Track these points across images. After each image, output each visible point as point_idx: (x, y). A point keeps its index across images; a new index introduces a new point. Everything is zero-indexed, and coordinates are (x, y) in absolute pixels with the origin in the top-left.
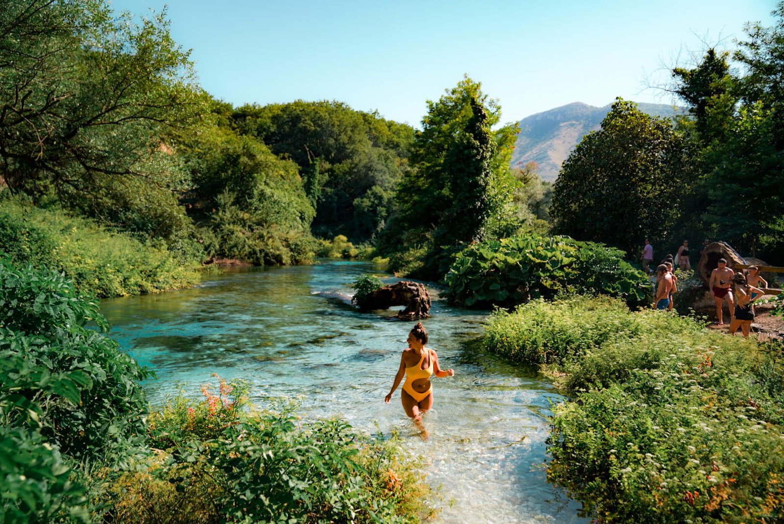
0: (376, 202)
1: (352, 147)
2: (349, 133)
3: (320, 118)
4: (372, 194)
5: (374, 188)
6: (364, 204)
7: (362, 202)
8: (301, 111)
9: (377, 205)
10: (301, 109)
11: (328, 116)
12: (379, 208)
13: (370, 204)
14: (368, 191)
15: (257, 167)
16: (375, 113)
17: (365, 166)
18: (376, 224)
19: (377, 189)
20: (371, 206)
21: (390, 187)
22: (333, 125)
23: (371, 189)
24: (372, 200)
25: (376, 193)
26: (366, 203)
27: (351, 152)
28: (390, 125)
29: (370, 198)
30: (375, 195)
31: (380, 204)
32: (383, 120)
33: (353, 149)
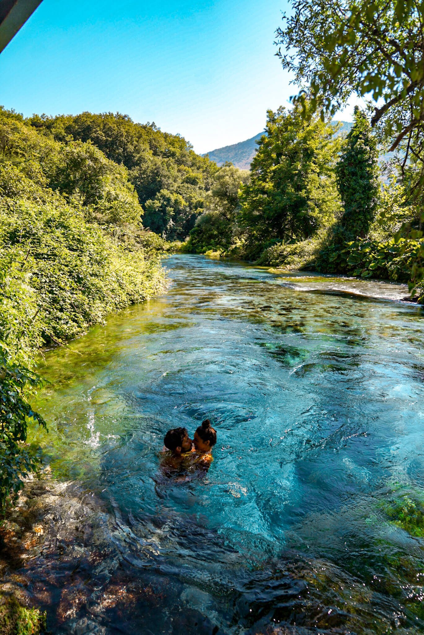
0: (165, 203)
1: (138, 155)
2: (135, 142)
3: (110, 129)
4: (161, 196)
5: (162, 191)
6: (156, 205)
7: (154, 203)
8: (91, 122)
9: (166, 206)
10: (92, 120)
11: (116, 128)
12: (168, 208)
13: (160, 205)
14: (158, 194)
15: (102, 170)
16: (152, 126)
17: (152, 172)
18: (166, 222)
19: (165, 192)
20: (161, 207)
21: (175, 190)
22: (122, 136)
23: (159, 192)
24: (162, 201)
25: (165, 196)
26: (157, 204)
27: (138, 160)
28: (166, 136)
29: (159, 200)
30: (163, 196)
31: (168, 204)
32: (159, 132)
33: (140, 157)
